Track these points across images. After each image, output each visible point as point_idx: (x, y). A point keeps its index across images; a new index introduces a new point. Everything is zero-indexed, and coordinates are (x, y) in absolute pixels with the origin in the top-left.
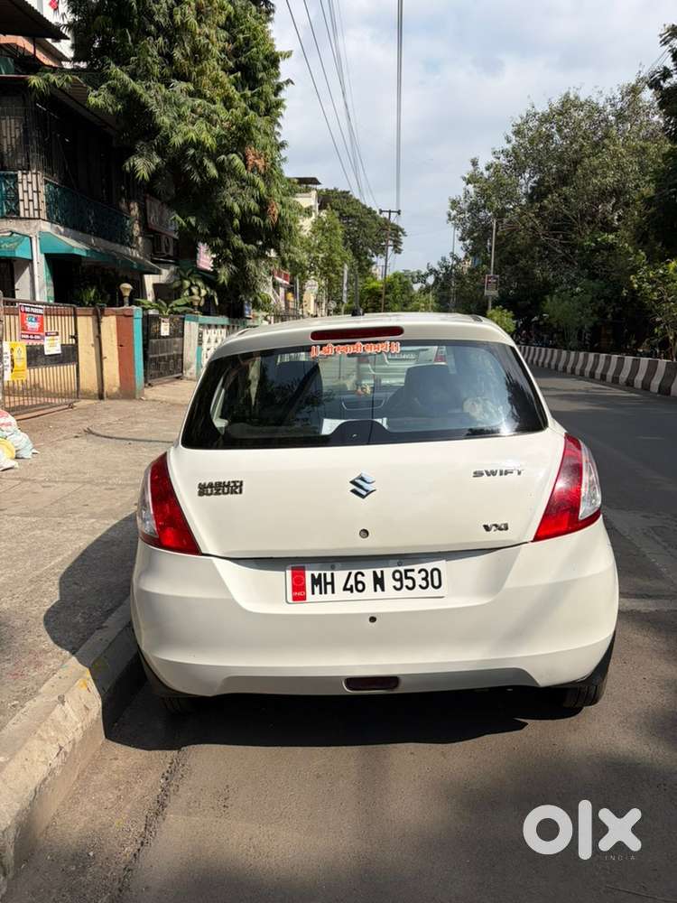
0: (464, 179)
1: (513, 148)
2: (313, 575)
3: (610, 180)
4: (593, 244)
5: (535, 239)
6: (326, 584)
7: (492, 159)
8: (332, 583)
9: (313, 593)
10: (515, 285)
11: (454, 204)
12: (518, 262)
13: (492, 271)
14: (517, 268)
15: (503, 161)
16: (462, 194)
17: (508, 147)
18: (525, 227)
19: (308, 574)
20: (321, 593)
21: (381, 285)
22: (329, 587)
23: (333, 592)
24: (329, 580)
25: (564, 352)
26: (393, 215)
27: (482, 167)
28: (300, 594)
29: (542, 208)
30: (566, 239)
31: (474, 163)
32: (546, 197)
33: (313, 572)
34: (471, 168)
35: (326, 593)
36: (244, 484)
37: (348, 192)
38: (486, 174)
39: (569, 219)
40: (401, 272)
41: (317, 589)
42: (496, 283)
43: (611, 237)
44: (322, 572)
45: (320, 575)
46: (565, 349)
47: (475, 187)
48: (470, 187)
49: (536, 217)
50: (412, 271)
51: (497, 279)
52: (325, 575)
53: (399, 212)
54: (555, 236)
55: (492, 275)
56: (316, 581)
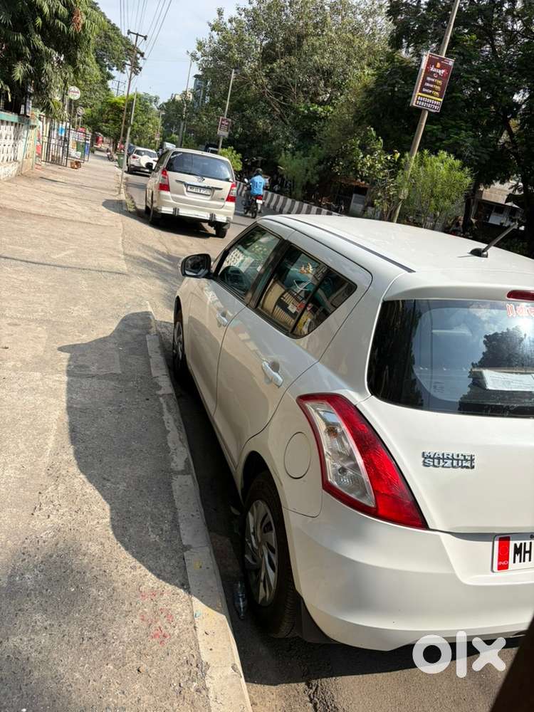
0: (210, 25)
1: (254, 8)
2: (515, 545)
3: (326, 61)
4: (306, 111)
5: (262, 95)
6: (525, 552)
7: (234, 14)
8: (530, 552)
9: (514, 562)
10: (240, 130)
11: (201, 45)
12: (245, 111)
13: (226, 115)
14: (244, 116)
15: (243, 18)
16: (207, 37)
17: (250, 7)
18: (256, 83)
19: (512, 544)
20: (520, 561)
21: (123, 102)
22: (527, 555)
23: (530, 560)
24: (528, 549)
25: (289, 201)
26: (140, 39)
27: (226, 18)
28: (504, 563)
29: (272, 70)
30: (285, 101)
31: (220, 13)
32: (275, 61)
33: (516, 542)
34: (217, 17)
35: (524, 561)
36: (475, 457)
37: (96, 4)
38: (229, 25)
39: (288, 84)
40: (142, 93)
41: (518, 558)
42: (228, 126)
43: (320, 109)
44: (523, 542)
45: (521, 544)
46: (290, 198)
47: (218, 34)
48: (214, 33)
49: (266, 76)
50: (151, 95)
51: (229, 122)
52: (525, 544)
53: (145, 38)
54: (277, 96)
55: (225, 118)
56: (517, 551)
